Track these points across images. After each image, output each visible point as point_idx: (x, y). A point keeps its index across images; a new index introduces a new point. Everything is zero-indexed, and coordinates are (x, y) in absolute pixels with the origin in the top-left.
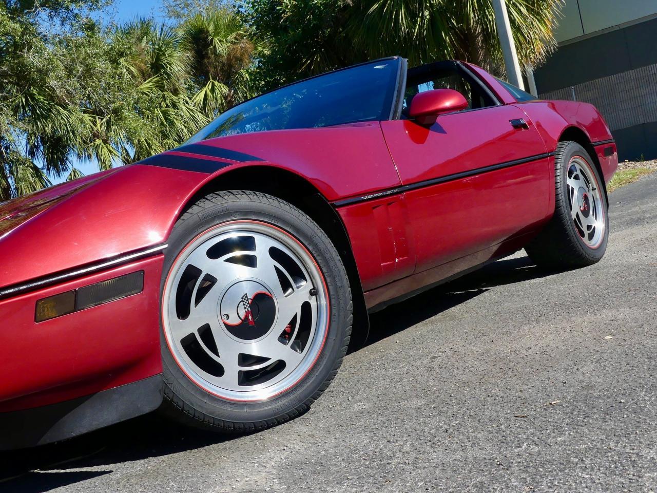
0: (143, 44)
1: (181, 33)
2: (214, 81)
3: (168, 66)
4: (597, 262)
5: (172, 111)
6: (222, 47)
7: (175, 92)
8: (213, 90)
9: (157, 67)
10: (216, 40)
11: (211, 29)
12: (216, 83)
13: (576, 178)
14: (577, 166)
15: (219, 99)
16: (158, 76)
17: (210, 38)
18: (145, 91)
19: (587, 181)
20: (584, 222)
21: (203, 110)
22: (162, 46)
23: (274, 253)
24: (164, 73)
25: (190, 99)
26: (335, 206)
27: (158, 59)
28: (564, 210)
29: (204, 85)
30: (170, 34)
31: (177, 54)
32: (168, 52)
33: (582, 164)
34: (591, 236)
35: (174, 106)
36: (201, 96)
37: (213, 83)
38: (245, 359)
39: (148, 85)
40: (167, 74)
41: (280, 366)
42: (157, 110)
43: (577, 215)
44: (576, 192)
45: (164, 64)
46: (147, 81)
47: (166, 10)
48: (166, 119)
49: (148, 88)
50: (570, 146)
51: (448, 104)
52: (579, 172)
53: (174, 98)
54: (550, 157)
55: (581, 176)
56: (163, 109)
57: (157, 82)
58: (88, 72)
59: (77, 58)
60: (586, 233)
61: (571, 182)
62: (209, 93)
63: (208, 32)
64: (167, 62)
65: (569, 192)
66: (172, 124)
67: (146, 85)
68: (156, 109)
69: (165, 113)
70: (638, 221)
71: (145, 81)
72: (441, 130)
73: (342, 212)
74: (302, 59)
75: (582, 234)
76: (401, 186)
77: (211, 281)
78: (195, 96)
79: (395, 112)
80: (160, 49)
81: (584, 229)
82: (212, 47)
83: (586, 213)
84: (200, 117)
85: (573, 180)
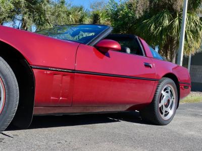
0: (79, 13)
1: (91, 14)
4: (165, 125)
6: (102, 21)
9: (81, 21)
11: (101, 15)
13: (167, 92)
14: (169, 88)
17: (99, 17)
19: (172, 95)
20: (164, 109)
22: (84, 15)
26: (32, 68)
28: (156, 102)
32: (86, 17)
33: (171, 88)
34: (166, 115)
43: (162, 106)
44: (165, 97)
52: (169, 91)
55: (170, 92)
60: (164, 113)
64: (84, 20)
65: (161, 97)
70: (196, 115)
72: (108, 56)
73: (35, 71)
74: (121, 31)
75: (162, 113)
76: (75, 70)
79: (91, 43)
81: (164, 112)
82: (99, 20)
83: (166, 106)
85: (165, 92)
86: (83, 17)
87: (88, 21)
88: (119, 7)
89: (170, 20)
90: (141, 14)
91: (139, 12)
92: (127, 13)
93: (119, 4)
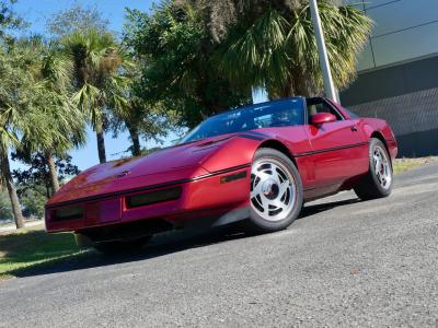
2: (88, 85)
3: (56, 71)
4: (387, 196)
6: (96, 58)
7: (59, 92)
9: (46, 72)
10: (92, 53)
11: (88, 44)
12: (90, 86)
14: (378, 150)
15: (93, 98)
16: (48, 79)
17: (87, 51)
19: (383, 157)
20: (382, 177)
21: (79, 107)
22: (51, 56)
23: (277, 170)
24: (52, 77)
25: (70, 98)
26: (294, 157)
27: (47, 66)
28: (372, 169)
29: (81, 87)
31: (62, 63)
32: (56, 61)
33: (381, 149)
34: (384, 184)
36: (78, 96)
38: (270, 207)
40: (54, 78)
41: (281, 210)
43: (378, 173)
44: (377, 162)
45: (52, 70)
46: (38, 83)
50: (375, 141)
51: (327, 119)
52: (379, 153)
53: (59, 97)
54: (365, 145)
55: (380, 155)
57: (46, 84)
60: (382, 182)
61: (376, 157)
62: (85, 93)
63: (86, 47)
64: (55, 69)
65: (374, 162)
66: (56, 117)
72: (323, 129)
73: (296, 159)
75: (380, 182)
76: (312, 152)
77: (259, 179)
78: (73, 96)
79: (306, 121)
80: (49, 58)
81: (381, 180)
82: (88, 58)
83: (382, 172)
84: (78, 112)
85: (376, 156)
86: (48, 62)
87: (63, 67)
88: (155, 22)
89: (285, 33)
90: (221, 32)
91: (218, 28)
92: (179, 34)
93: (151, 14)
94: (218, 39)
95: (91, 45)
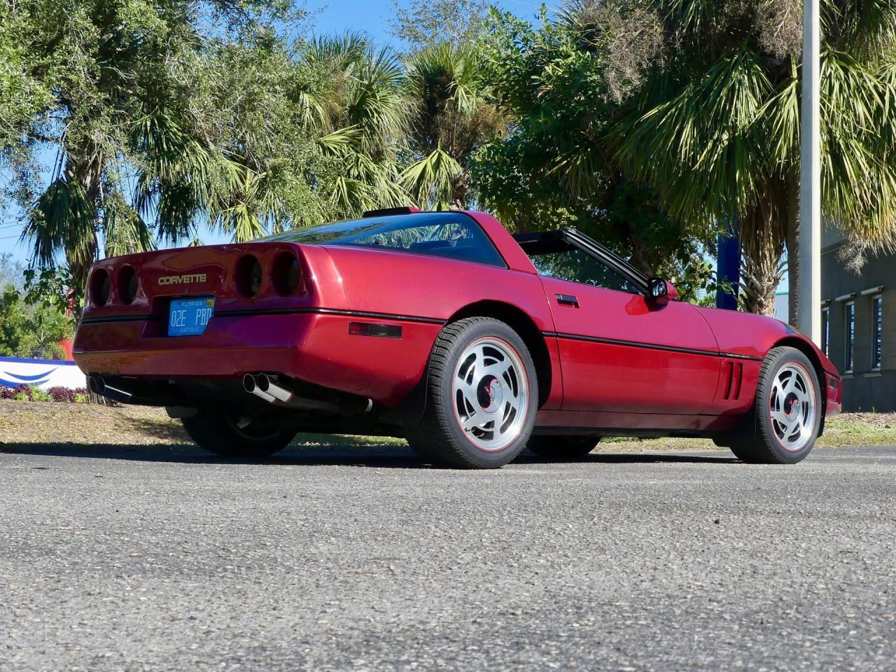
0: (347, 74)
1: (409, 68)
2: (442, 152)
3: (376, 115)
5: (363, 185)
6: (468, 101)
7: (379, 156)
8: (437, 166)
9: (358, 113)
10: (461, 90)
12: (445, 156)
15: (443, 181)
16: (357, 128)
17: (452, 84)
18: (331, 146)
21: (413, 193)
22: (373, 83)
24: (367, 124)
25: (399, 171)
27: (363, 101)
29: (426, 155)
30: (392, 66)
31: (395, 100)
32: (381, 94)
35: (370, 178)
36: (416, 172)
37: (440, 155)
39: (338, 138)
40: (371, 127)
42: (341, 180)
45: (370, 110)
46: (338, 132)
47: (400, 24)
48: (350, 196)
49: (336, 143)
53: (372, 166)
56: (351, 180)
57: (353, 136)
58: (250, 102)
59: (239, 81)
62: (429, 168)
63: (452, 74)
64: (375, 109)
67: (335, 138)
68: (339, 178)
69: (351, 187)
71: (336, 130)
74: (557, 155)
78: (408, 168)
80: (369, 87)
82: (452, 98)
86: (366, 94)
88: (539, 43)
90: (629, 82)
91: (620, 73)
92: (574, 73)
93: (538, 26)
94: (618, 95)
95: (465, 71)
